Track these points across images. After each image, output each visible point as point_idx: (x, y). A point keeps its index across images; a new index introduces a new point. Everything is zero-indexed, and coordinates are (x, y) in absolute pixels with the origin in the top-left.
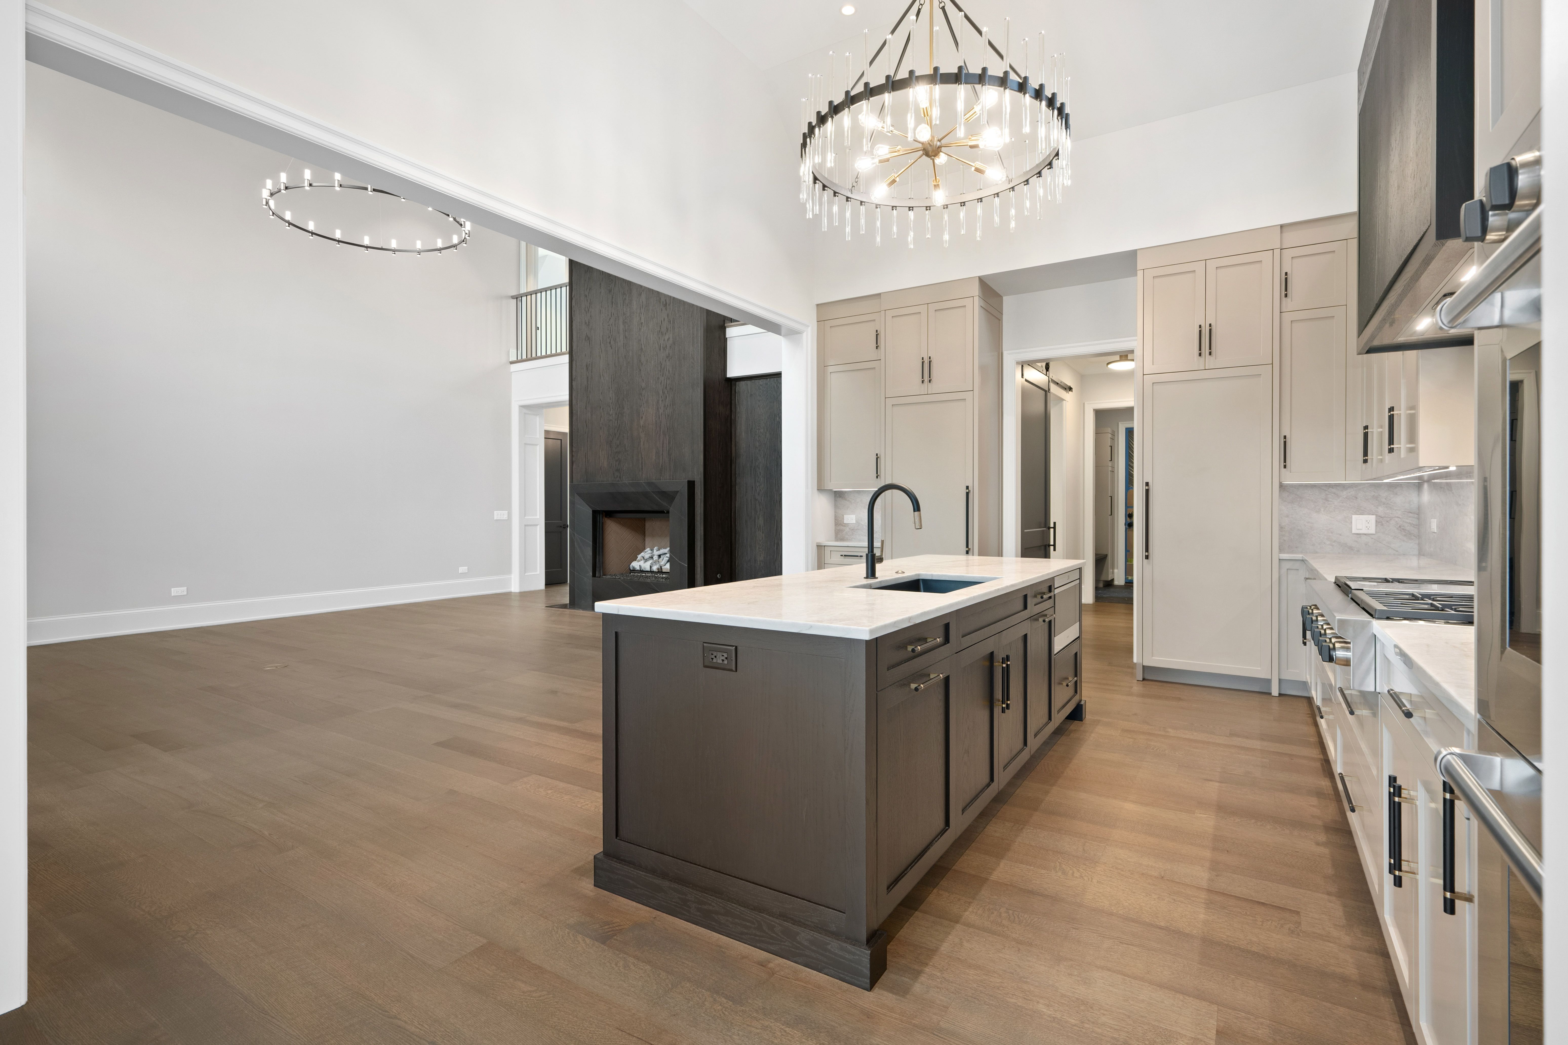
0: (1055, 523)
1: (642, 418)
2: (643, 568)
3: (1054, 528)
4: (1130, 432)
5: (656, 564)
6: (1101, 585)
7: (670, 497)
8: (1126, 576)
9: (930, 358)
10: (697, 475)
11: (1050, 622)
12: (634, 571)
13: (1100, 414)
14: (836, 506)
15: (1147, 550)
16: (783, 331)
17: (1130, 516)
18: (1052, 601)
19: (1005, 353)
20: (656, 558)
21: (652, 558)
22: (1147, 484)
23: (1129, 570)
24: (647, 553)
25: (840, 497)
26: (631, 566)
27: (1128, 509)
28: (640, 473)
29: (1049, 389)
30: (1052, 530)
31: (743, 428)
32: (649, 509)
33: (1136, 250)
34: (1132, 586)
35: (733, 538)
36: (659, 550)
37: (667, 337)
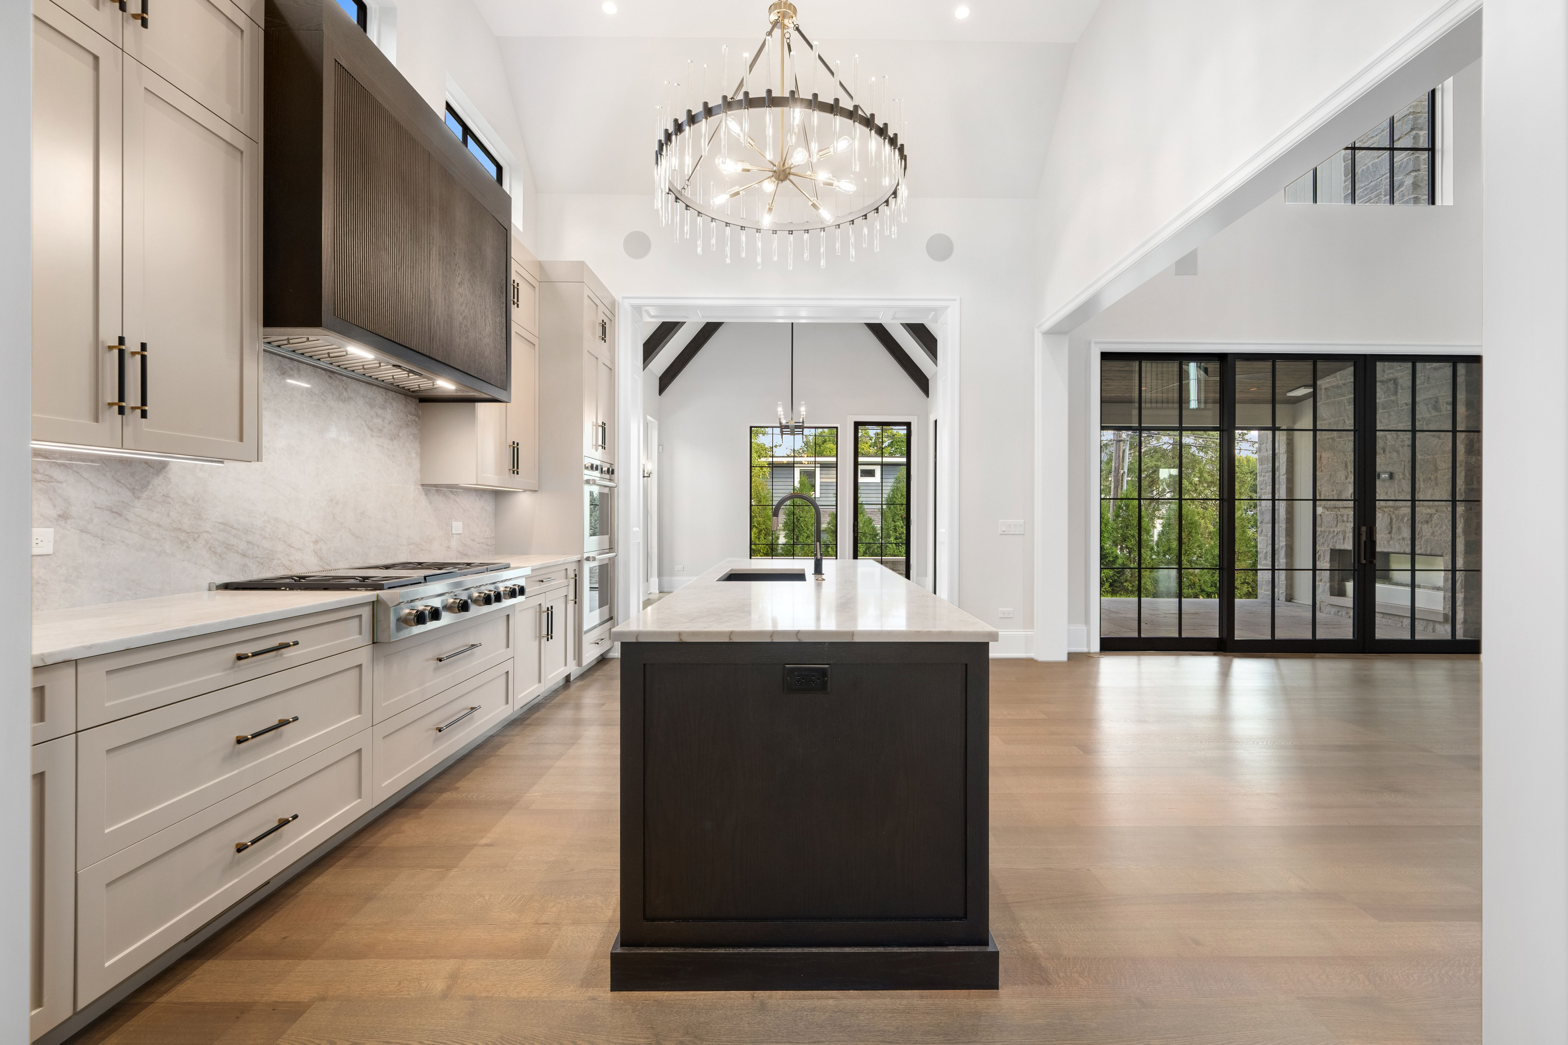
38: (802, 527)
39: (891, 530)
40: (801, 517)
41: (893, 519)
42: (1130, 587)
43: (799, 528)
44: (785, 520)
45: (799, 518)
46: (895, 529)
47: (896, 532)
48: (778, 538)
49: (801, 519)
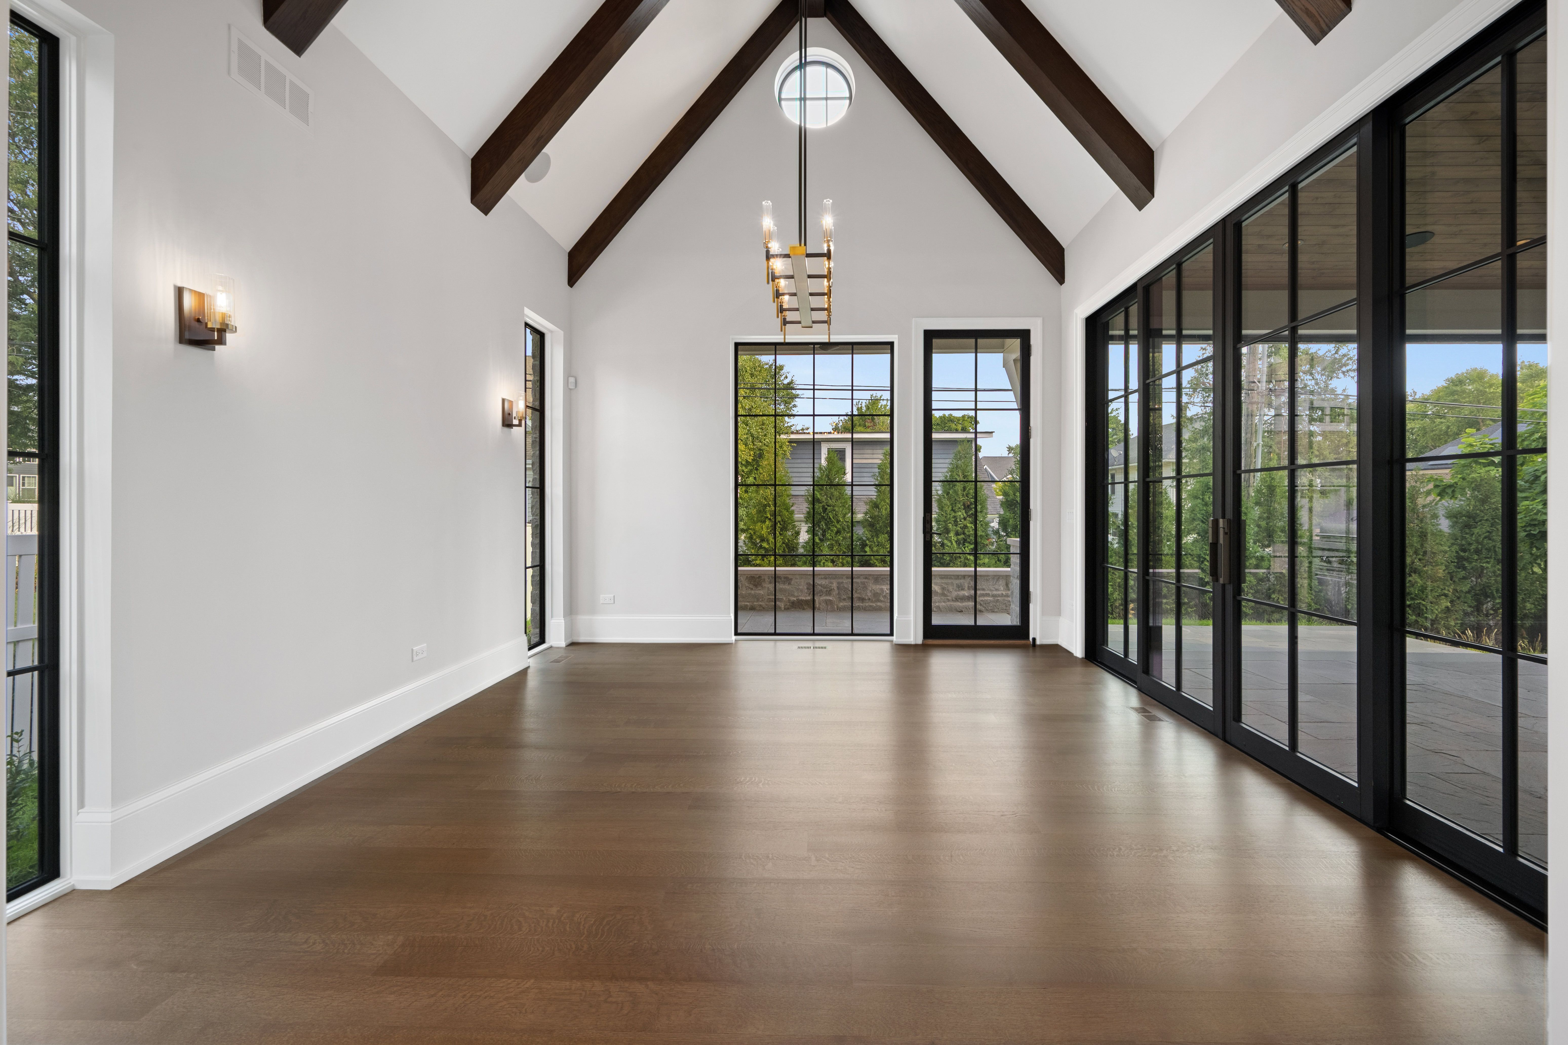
38: (830, 518)
39: (950, 523)
40: (828, 506)
41: (952, 508)
42: (1282, 600)
43: (826, 520)
44: (808, 510)
45: (826, 507)
46: (956, 521)
47: (956, 526)
48: (798, 533)
49: (829, 508)
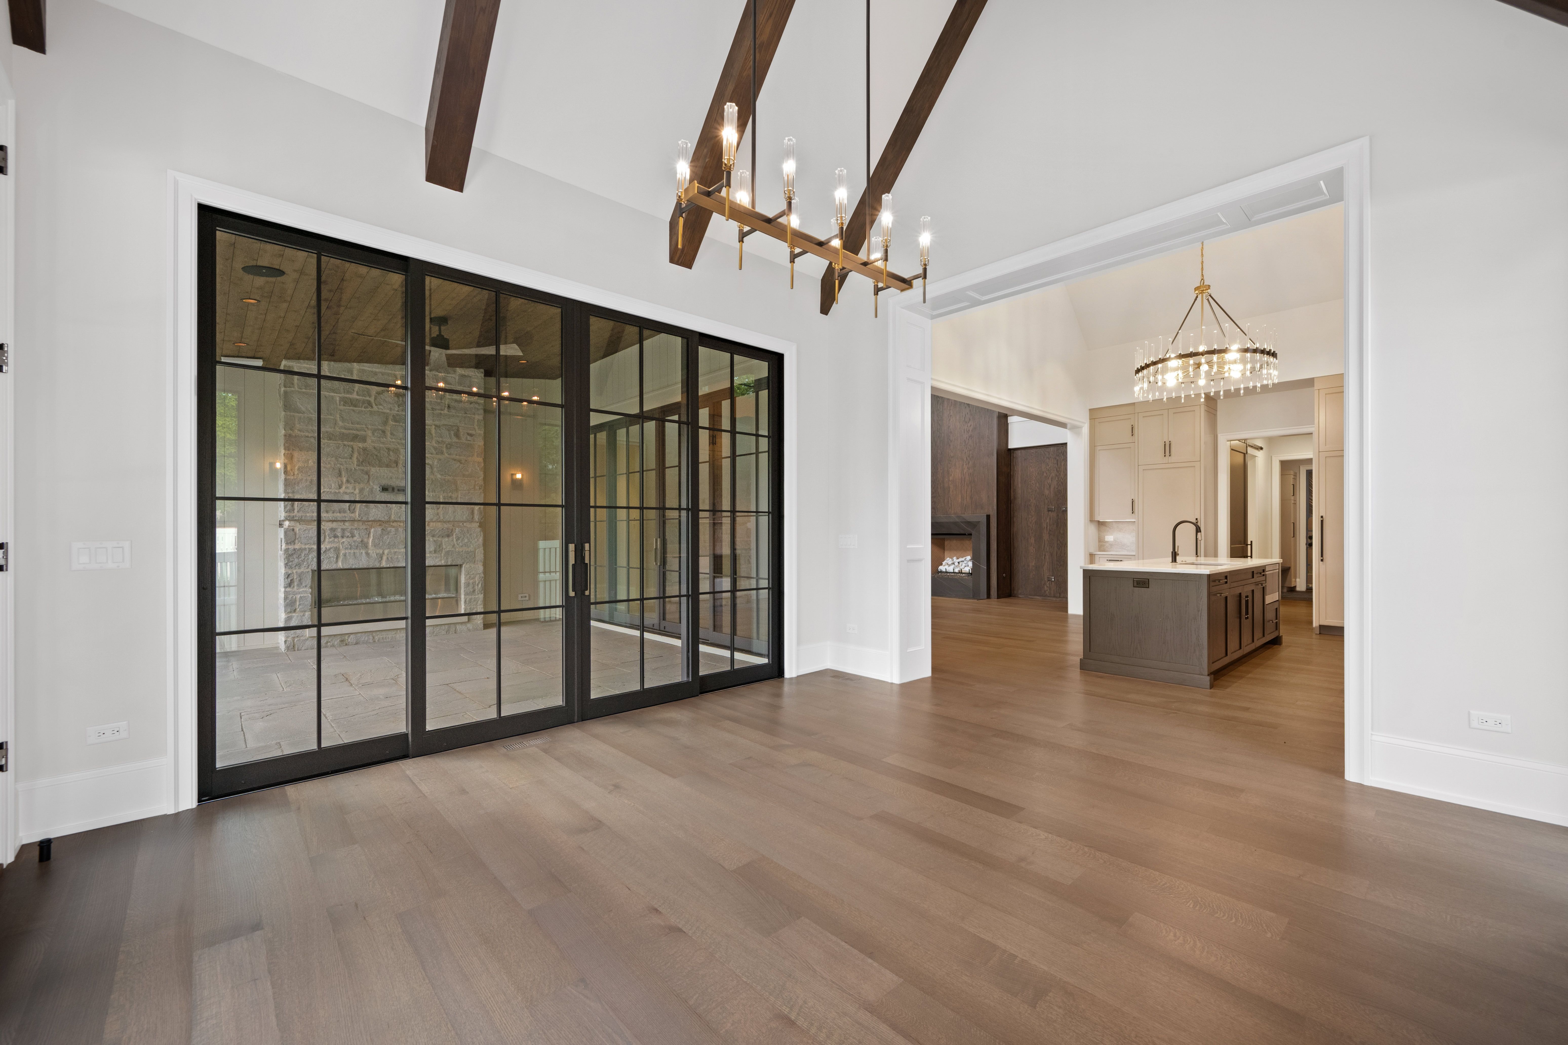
0: (1251, 542)
1: (951, 475)
2: (947, 571)
3: (1251, 545)
4: (1309, 474)
5: (957, 568)
6: (1285, 590)
7: (974, 525)
8: (1307, 583)
9: (1170, 442)
10: (993, 511)
11: (1264, 587)
12: (941, 572)
13: (1286, 465)
14: (1099, 530)
15: (1322, 556)
16: (1068, 426)
17: (1310, 538)
18: (1265, 577)
19: (1219, 435)
20: (956, 564)
21: (953, 563)
22: (1322, 517)
23: (1309, 579)
24: (948, 560)
25: (1102, 525)
26: (939, 568)
27: (1309, 533)
28: (950, 510)
29: (1247, 452)
30: (1249, 547)
31: (1019, 480)
32: (958, 533)
33: (1313, 378)
34: (1312, 592)
35: (1012, 551)
36: (958, 559)
37: (969, 425)
